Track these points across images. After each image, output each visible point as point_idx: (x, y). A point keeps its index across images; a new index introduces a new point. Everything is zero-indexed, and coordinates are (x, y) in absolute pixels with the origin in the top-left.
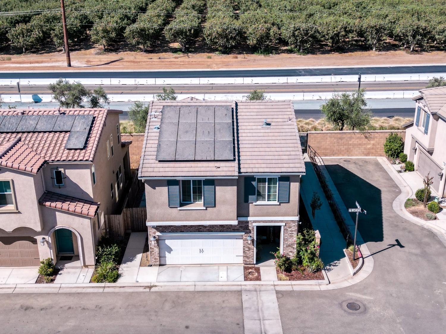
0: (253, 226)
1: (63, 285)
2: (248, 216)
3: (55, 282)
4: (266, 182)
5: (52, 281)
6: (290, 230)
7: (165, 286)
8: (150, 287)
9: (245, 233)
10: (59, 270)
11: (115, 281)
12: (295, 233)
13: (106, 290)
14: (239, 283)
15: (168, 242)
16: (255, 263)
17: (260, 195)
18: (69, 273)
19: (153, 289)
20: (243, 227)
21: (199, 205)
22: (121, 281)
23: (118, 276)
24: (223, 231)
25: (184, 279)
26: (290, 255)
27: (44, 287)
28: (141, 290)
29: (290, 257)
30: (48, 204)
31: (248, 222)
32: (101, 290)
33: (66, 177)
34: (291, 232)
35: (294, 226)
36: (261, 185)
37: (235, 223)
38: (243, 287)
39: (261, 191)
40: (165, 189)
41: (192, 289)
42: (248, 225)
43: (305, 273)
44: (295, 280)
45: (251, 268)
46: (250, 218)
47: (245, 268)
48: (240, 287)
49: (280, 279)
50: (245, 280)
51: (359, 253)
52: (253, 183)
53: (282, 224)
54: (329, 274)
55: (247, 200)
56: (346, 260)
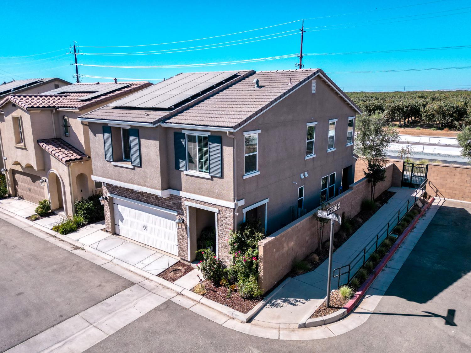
0: (186, 204)
2: (180, 190)
3: (36, 221)
4: (196, 142)
6: (224, 221)
8: (77, 248)
9: (178, 214)
10: (54, 214)
11: (64, 233)
12: (231, 229)
16: (189, 260)
17: (190, 162)
18: (55, 218)
20: (177, 205)
21: (128, 163)
22: (69, 236)
23: (72, 230)
24: (158, 206)
26: (226, 262)
29: (227, 264)
30: (41, 144)
31: (180, 198)
32: (45, 237)
33: (70, 126)
34: (226, 225)
35: (229, 217)
36: (191, 145)
37: (159, 193)
38: (147, 282)
39: (192, 156)
41: (100, 263)
42: (181, 203)
43: (234, 295)
44: (211, 298)
45: (184, 265)
46: (182, 194)
47: (178, 264)
48: (141, 279)
49: (193, 290)
50: (159, 275)
51: (351, 302)
52: (183, 141)
53: (215, 210)
54: (268, 310)
55: (177, 167)
56: (317, 303)
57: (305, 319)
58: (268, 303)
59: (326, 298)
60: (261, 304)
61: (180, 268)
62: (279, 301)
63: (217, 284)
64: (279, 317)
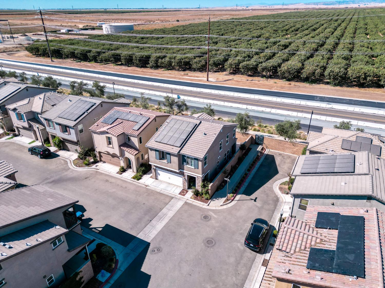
0: (186, 174)
1: (123, 177)
3: (122, 175)
4: (190, 159)
5: (121, 174)
6: (199, 180)
7: (152, 187)
8: (147, 186)
9: (183, 176)
10: (126, 171)
11: (138, 180)
12: (201, 182)
13: (134, 183)
14: (176, 194)
15: (159, 171)
16: (187, 188)
17: (188, 163)
18: (128, 173)
19: (147, 187)
20: (182, 174)
21: (165, 161)
22: (140, 181)
23: (140, 179)
24: (176, 173)
25: (159, 187)
27: (118, 176)
28: (144, 186)
29: (200, 191)
30: (122, 147)
31: (184, 172)
32: (132, 182)
33: (131, 139)
36: (188, 159)
37: (178, 171)
38: (176, 196)
39: (188, 162)
40: (154, 152)
41: (158, 191)
42: (184, 174)
43: (203, 199)
44: (196, 200)
45: (185, 190)
46: (184, 171)
47: (183, 190)
48: (175, 196)
49: (191, 198)
50: (179, 194)
51: (233, 198)
52: (185, 158)
53: (196, 177)
54: (212, 202)
55: (183, 164)
56: (224, 199)
57: (222, 204)
58: (212, 200)
59: (227, 197)
60: (210, 201)
61: (184, 191)
62: (214, 199)
63: (197, 196)
64: (215, 204)
